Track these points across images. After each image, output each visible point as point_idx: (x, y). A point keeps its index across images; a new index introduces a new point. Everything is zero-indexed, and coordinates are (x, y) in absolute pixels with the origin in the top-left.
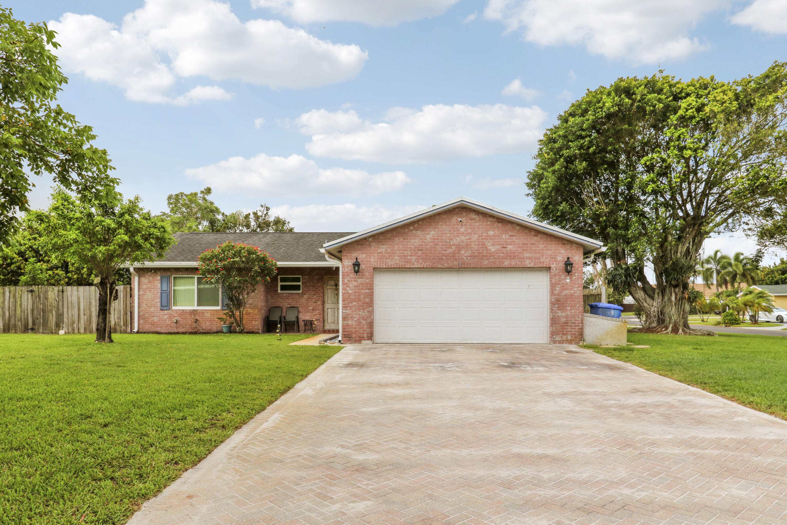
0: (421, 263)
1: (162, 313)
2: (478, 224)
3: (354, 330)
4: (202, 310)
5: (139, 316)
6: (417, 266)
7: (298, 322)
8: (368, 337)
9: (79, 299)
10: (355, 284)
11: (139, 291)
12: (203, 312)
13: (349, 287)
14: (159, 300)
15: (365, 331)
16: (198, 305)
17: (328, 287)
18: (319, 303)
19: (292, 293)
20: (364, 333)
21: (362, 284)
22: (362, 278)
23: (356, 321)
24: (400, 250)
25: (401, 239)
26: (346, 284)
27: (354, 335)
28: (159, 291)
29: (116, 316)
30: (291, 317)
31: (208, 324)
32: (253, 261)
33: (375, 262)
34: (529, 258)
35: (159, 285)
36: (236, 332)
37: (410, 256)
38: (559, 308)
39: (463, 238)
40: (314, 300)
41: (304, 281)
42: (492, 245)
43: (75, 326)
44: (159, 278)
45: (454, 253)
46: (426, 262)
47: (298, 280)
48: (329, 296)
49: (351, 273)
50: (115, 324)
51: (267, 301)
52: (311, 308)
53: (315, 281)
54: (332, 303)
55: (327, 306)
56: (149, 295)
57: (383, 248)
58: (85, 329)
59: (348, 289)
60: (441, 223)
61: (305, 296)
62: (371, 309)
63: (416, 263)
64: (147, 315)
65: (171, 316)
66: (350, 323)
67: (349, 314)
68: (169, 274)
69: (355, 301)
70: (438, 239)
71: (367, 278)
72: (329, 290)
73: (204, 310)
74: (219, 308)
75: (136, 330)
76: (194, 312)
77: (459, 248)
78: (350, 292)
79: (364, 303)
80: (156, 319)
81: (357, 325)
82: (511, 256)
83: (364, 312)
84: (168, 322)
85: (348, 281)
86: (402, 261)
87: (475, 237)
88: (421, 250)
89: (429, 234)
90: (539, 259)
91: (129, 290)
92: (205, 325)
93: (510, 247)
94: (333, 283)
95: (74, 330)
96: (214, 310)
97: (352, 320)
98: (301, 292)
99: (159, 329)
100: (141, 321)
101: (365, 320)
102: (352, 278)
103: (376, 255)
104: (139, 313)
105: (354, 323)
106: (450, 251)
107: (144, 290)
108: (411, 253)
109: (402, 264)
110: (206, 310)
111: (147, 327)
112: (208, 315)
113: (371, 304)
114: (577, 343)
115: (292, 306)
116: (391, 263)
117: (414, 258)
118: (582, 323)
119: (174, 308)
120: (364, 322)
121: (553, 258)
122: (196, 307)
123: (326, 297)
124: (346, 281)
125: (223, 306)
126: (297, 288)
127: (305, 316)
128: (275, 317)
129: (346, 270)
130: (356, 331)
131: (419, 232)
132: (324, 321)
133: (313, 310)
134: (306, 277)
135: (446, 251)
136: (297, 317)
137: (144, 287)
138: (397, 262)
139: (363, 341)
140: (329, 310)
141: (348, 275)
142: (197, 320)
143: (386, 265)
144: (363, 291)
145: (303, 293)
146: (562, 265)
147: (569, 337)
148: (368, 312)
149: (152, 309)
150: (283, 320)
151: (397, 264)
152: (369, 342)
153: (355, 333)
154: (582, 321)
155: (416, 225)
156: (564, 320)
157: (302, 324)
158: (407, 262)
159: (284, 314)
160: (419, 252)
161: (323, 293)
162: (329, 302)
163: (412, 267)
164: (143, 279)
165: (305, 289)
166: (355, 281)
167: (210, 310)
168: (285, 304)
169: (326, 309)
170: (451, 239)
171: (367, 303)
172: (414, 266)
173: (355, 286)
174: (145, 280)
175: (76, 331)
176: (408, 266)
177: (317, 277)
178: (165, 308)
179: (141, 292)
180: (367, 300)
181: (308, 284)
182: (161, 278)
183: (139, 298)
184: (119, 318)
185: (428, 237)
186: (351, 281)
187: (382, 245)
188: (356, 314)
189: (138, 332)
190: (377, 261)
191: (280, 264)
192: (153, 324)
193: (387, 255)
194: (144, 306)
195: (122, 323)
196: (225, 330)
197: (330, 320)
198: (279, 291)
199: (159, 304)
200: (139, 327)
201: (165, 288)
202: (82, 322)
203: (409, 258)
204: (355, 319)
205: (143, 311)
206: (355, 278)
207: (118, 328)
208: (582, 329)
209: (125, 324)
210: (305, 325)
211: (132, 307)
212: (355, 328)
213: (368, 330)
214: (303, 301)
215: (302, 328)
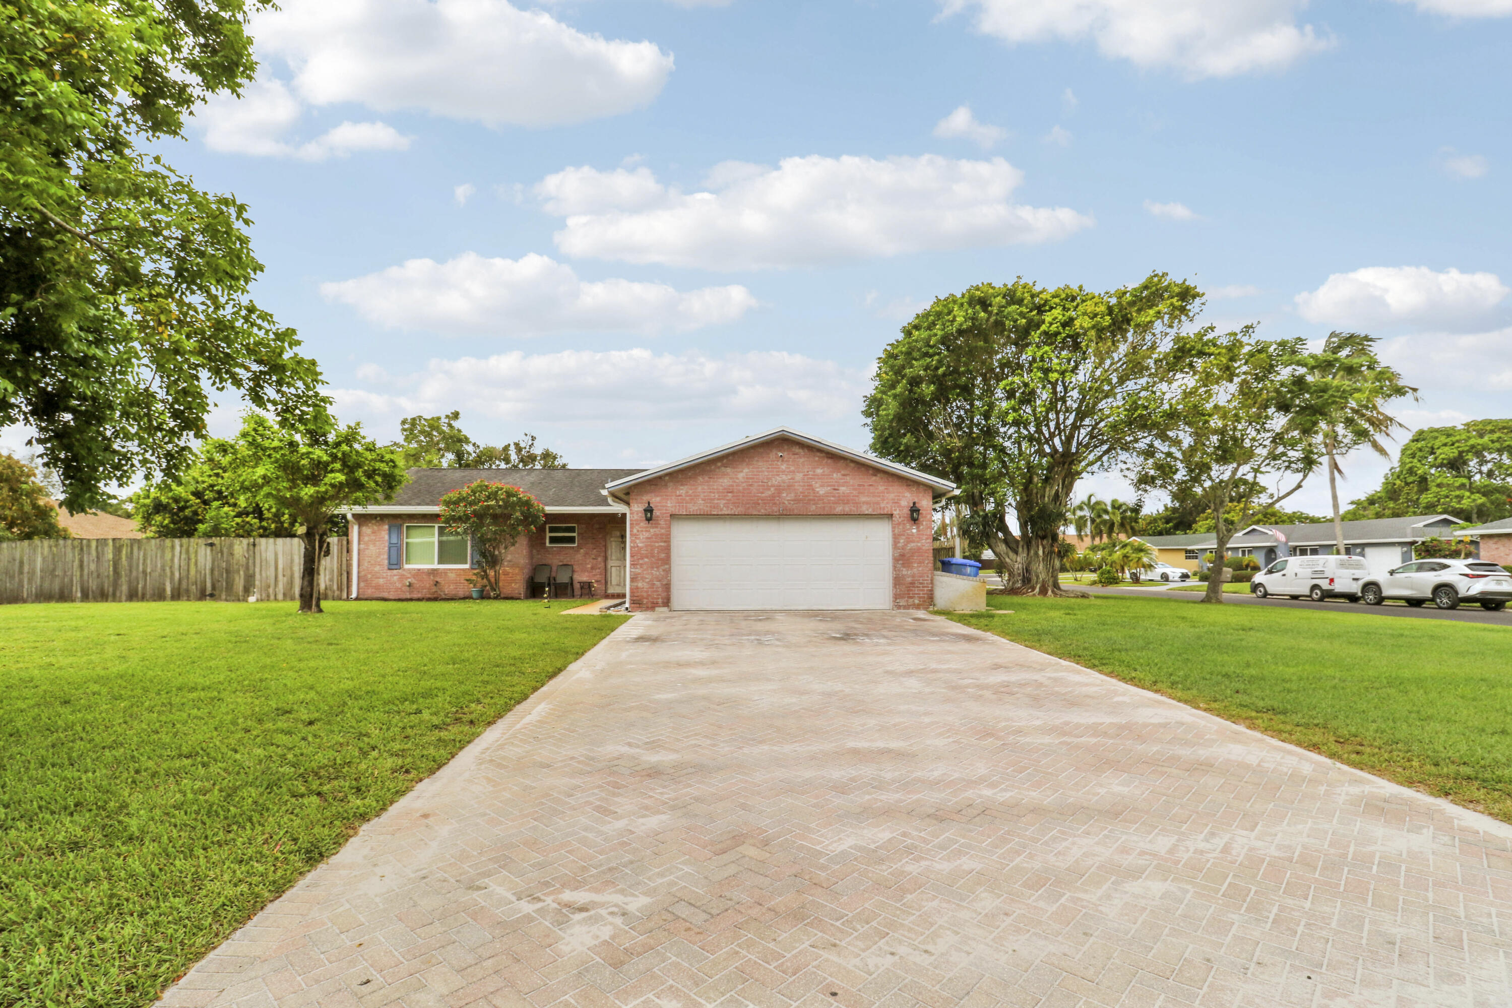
0: (732, 509)
1: (390, 573)
2: (802, 460)
3: (645, 594)
4: (444, 569)
5: (359, 577)
6: (726, 513)
7: (572, 584)
8: (663, 603)
9: (276, 555)
10: (647, 535)
11: (359, 544)
12: (446, 571)
13: (639, 538)
14: (386, 556)
15: (660, 595)
16: (440, 562)
17: (612, 539)
18: (600, 559)
19: (565, 547)
20: (658, 598)
21: (656, 535)
22: (656, 527)
23: (648, 583)
24: (704, 492)
25: (706, 478)
26: (636, 535)
27: (645, 601)
28: (387, 544)
29: (327, 577)
30: (563, 578)
31: (452, 587)
32: (514, 505)
33: (672, 506)
34: (867, 503)
35: (387, 537)
36: (489, 598)
37: (718, 499)
38: (903, 565)
39: (784, 477)
40: (593, 556)
41: (580, 531)
42: (822, 486)
43: (271, 590)
44: (386, 527)
45: (773, 497)
46: (738, 507)
47: (572, 530)
48: (613, 550)
49: (641, 521)
50: (326, 588)
51: (531, 557)
52: (589, 566)
53: (595, 532)
54: (617, 560)
55: (610, 563)
56: (372, 550)
57: (683, 490)
58: (285, 595)
59: (637, 541)
60: (757, 458)
61: (582, 551)
62: (667, 567)
63: (724, 509)
64: (369, 576)
65: (402, 577)
66: (640, 585)
67: (639, 574)
68: (399, 521)
69: (646, 557)
70: (753, 478)
71: (662, 528)
72: (614, 543)
73: (447, 569)
74: (467, 566)
75: (354, 595)
76: (434, 572)
77: (779, 490)
78: (640, 545)
79: (658, 560)
80: (381, 581)
81: (650, 588)
82: (844, 500)
83: (658, 571)
84: (398, 585)
85: (638, 531)
86: (707, 507)
87: (799, 476)
88: (731, 492)
89: (742, 472)
90: (878, 503)
91: (345, 543)
92: (449, 589)
93: (843, 489)
94: (618, 534)
95: (268, 596)
96: (461, 569)
97: (643, 581)
98: (576, 545)
99: (385, 595)
100: (362, 584)
101: (660, 581)
102: (643, 527)
103: (674, 497)
104: (358, 573)
105: (646, 586)
106: (769, 493)
107: (366, 544)
108: (719, 496)
109: (706, 509)
110: (450, 570)
111: (369, 592)
112: (452, 576)
113: (667, 560)
114: (926, 609)
115: (565, 563)
116: (693, 508)
117: (723, 502)
118: (932, 583)
119: (406, 566)
120: (658, 583)
121: (896, 503)
122: (436, 566)
123: (609, 552)
125: (472, 563)
126: (571, 540)
127: (581, 577)
128: (542, 578)
129: (636, 517)
130: (649, 595)
131: (729, 470)
132: (606, 583)
133: (592, 568)
134: (583, 526)
135: (762, 493)
136: (571, 578)
137: (366, 539)
138: (701, 507)
139: (657, 609)
140: (614, 569)
141: (637, 524)
142: (437, 582)
143: (686, 511)
144: (657, 545)
145: (579, 547)
146: (906, 511)
147: (917, 601)
148: (664, 571)
149: (377, 568)
150: (552, 581)
151: (700, 510)
152: (665, 609)
153: (646, 598)
154: (932, 580)
155: (725, 461)
156: (909, 580)
157: (577, 586)
158: (714, 508)
159: (553, 574)
160: (729, 494)
161: (605, 546)
162: (613, 558)
163: (720, 513)
164: (364, 529)
165: (581, 542)
166: (646, 531)
167: (455, 569)
168: (555, 561)
169: (609, 567)
170: (769, 479)
171: (662, 560)
172: (723, 513)
173: (647, 538)
174: (367, 530)
175: (272, 597)
176: (715, 513)
177: (598, 527)
178: (394, 567)
179: (362, 546)
180: (663, 556)
181: (585, 535)
182: (390, 527)
183: (359, 554)
184: (331, 580)
185: (740, 475)
186: (642, 531)
187: (683, 485)
188: (649, 574)
189: (357, 599)
190: (676, 506)
191: (549, 509)
192: (378, 587)
193: (688, 498)
194: (366, 564)
195: (335, 587)
196: (475, 595)
197: (614, 582)
198: (548, 544)
199: (386, 561)
200: (358, 592)
201: (394, 540)
202: (281, 586)
203: (716, 502)
204: (647, 581)
205: (364, 570)
206: (647, 527)
207: (330, 593)
208: (932, 590)
209: (340, 589)
210: (582, 588)
211: (349, 565)
212: (647, 592)
213: (664, 594)
214: (579, 556)
215: (577, 592)
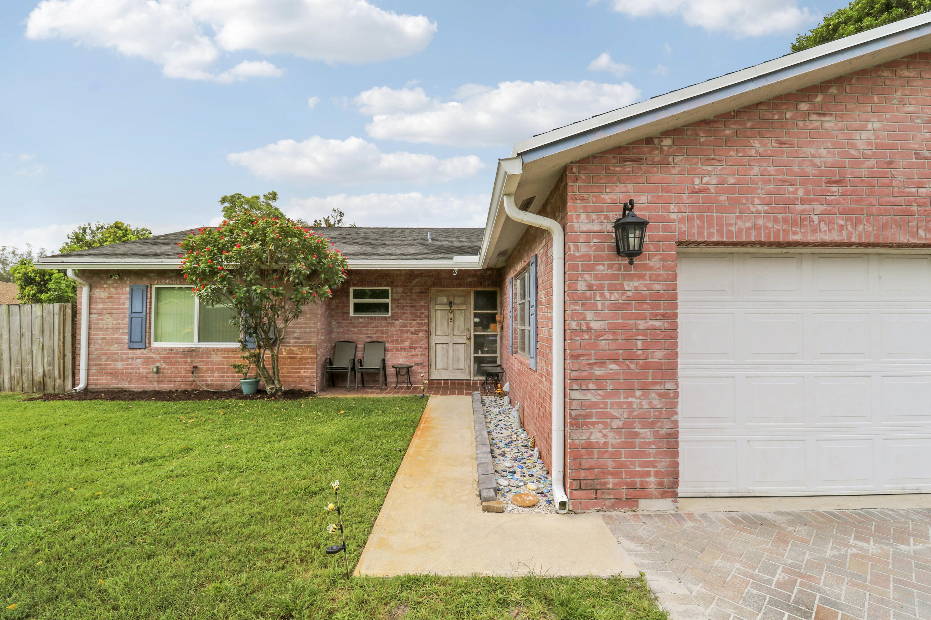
0: (841, 227)
1: (131, 354)
3: (610, 463)
4: (206, 349)
5: (89, 359)
6: (827, 238)
7: (384, 368)
8: (660, 485)
10: (615, 297)
11: (90, 313)
12: (208, 353)
13: (593, 308)
14: (126, 331)
15: (652, 464)
16: (199, 340)
17: (437, 307)
18: (421, 334)
19: (375, 318)
20: (648, 474)
21: (640, 299)
22: (641, 277)
23: (618, 432)
24: (767, 182)
25: (772, 144)
26: (583, 297)
27: (611, 481)
28: (127, 313)
29: (46, 360)
30: (372, 361)
31: (216, 375)
33: (681, 220)
35: (127, 303)
36: (265, 396)
37: (803, 201)
40: (412, 330)
41: (395, 296)
44: (128, 289)
46: (859, 222)
47: (384, 295)
48: (439, 322)
49: (599, 259)
50: (44, 375)
51: (329, 331)
52: (407, 343)
53: (414, 297)
54: (444, 335)
55: (434, 339)
56: (108, 321)
57: (710, 175)
59: (589, 315)
60: (899, 94)
61: (397, 322)
62: (669, 385)
63: (823, 227)
64: (104, 358)
65: (148, 360)
66: (596, 436)
67: (594, 405)
68: (146, 282)
69: (614, 359)
70: (893, 147)
71: (656, 279)
72: (439, 313)
73: (210, 349)
74: (236, 345)
75: (81, 385)
76: (191, 353)
78: (595, 325)
79: (646, 366)
80: (119, 366)
81: (626, 445)
83: (645, 396)
84: (143, 371)
85: (590, 287)
86: (776, 220)
88: (836, 182)
89: (862, 129)
91: (69, 311)
92: (212, 378)
94: (445, 300)
96: (229, 350)
97: (606, 425)
98: (389, 315)
99: (125, 385)
100: (94, 370)
101: (652, 425)
102: (605, 277)
103: (685, 196)
104: (89, 353)
105: (613, 438)
107: (100, 313)
108: (807, 193)
110: (214, 349)
111: (102, 383)
112: (217, 358)
113: (667, 368)
115: (374, 339)
116: (738, 225)
117: (819, 208)
119: (154, 345)
120: (646, 433)
122: (195, 344)
123: (433, 325)
124: (582, 286)
125: (245, 341)
126: (384, 308)
127: (396, 359)
128: (343, 361)
129: (583, 249)
130: (622, 465)
131: (830, 123)
132: (430, 365)
133: (411, 347)
134: (400, 290)
135: (920, 186)
136: (384, 361)
137: (101, 306)
138: (761, 222)
139: (643, 503)
140: (439, 347)
141: (589, 268)
142: (195, 367)
143: (720, 232)
144: (642, 325)
145: (394, 318)
148: (661, 396)
149: (114, 347)
150: (358, 366)
151: (756, 227)
152: (665, 504)
153: (614, 474)
155: (819, 98)
157: (391, 371)
158: (795, 224)
159: (359, 355)
160: (834, 189)
161: (428, 317)
162: (439, 332)
163: (811, 238)
164: (99, 293)
165: (396, 310)
166: (612, 288)
167: (221, 350)
168: (361, 337)
169: (433, 344)
171: (658, 366)
172: (819, 237)
173: (616, 307)
174: (100, 293)
176: (798, 238)
177: (418, 290)
178: (136, 346)
179: (94, 316)
180: (659, 355)
181: (401, 301)
182: (132, 290)
183: (89, 327)
184: (51, 364)
186: (601, 287)
187: (708, 161)
188: (620, 405)
190: (690, 219)
191: (352, 263)
192: (116, 374)
193: (723, 198)
194: (100, 341)
195: (58, 373)
196: (246, 390)
197: (440, 365)
198: (352, 314)
199: (127, 338)
200: (88, 380)
201: (138, 307)
203: (799, 207)
204: (616, 424)
205: (97, 350)
206: (616, 277)
207: (49, 382)
210: (397, 374)
211: (75, 342)
212: (616, 455)
213: (663, 464)
214: (393, 331)
215: (392, 379)
